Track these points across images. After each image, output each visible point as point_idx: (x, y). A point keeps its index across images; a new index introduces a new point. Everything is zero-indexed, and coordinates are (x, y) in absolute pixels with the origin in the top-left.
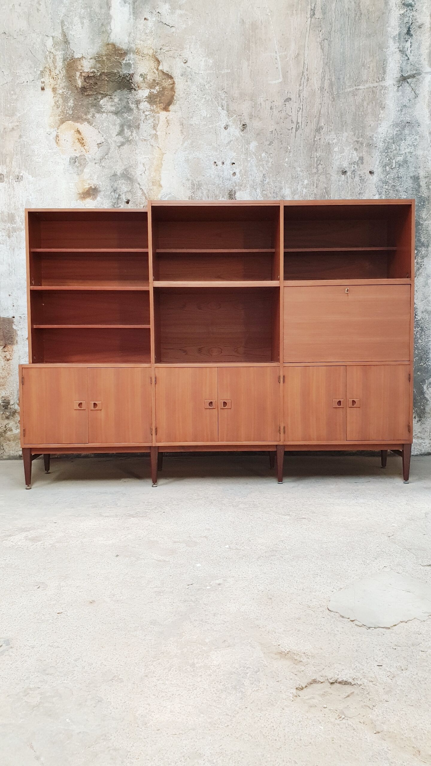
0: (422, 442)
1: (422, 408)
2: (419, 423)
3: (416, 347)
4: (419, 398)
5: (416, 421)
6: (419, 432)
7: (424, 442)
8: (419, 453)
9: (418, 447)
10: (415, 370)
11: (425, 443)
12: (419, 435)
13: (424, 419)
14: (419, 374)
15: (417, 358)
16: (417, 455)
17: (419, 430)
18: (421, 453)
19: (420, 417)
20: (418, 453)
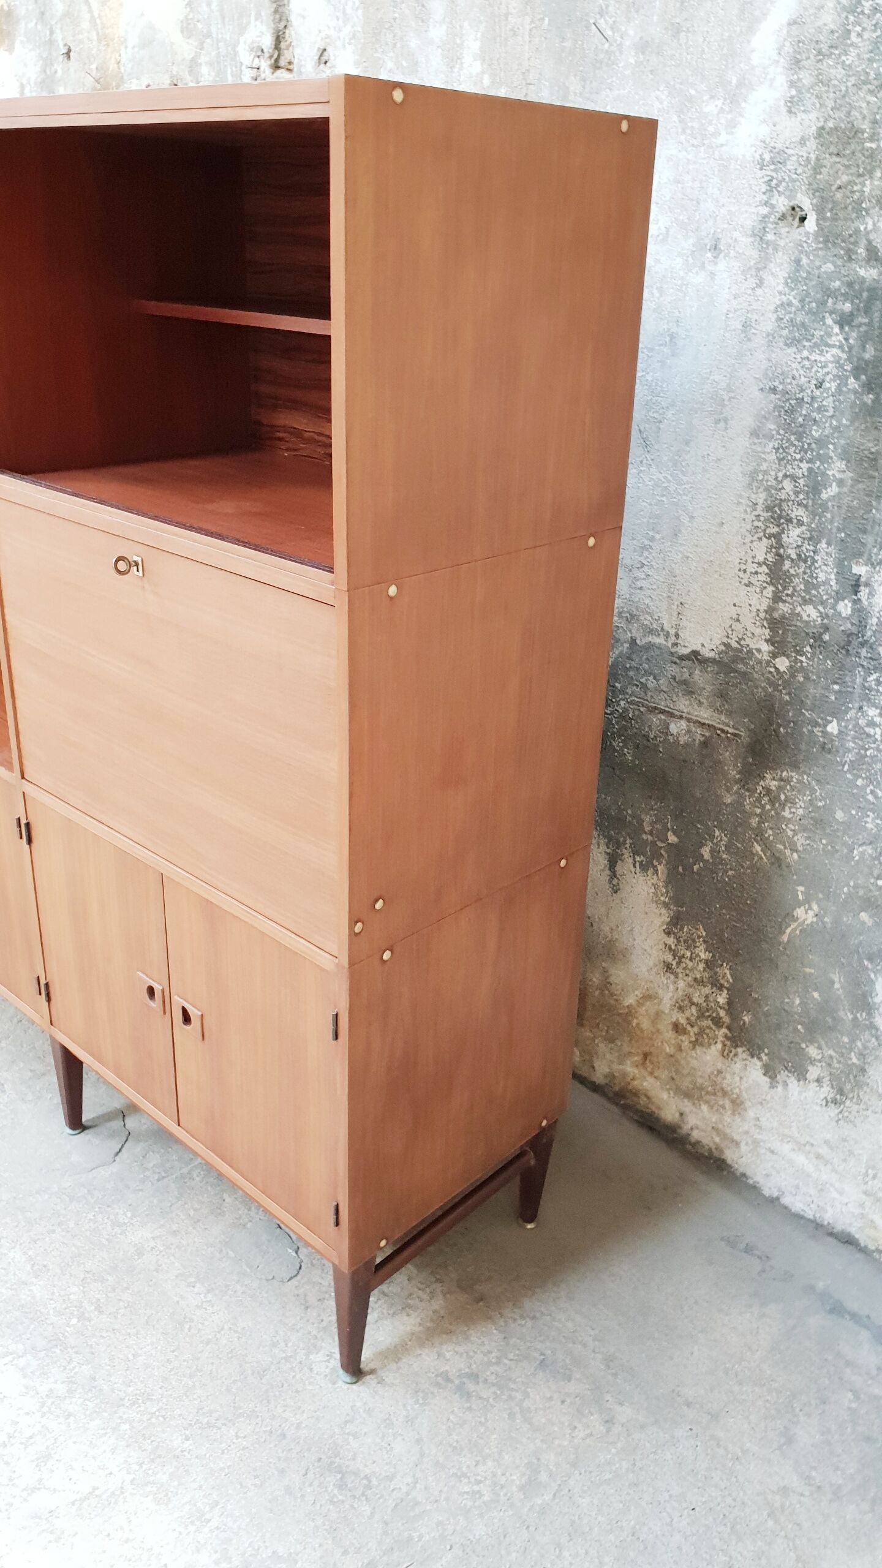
0: (832, 1185)
1: (855, 1060)
2: (833, 1111)
3: (870, 797)
4: (850, 1017)
5: (822, 1096)
6: (826, 1142)
7: (837, 1185)
8: (810, 1215)
9: (813, 1192)
10: (849, 895)
11: (841, 1193)
12: (824, 1151)
13: (856, 1107)
14: (864, 923)
15: (869, 850)
16: (802, 1217)
17: (828, 1136)
18: (818, 1215)
19: (841, 1092)
20: (806, 1209)
